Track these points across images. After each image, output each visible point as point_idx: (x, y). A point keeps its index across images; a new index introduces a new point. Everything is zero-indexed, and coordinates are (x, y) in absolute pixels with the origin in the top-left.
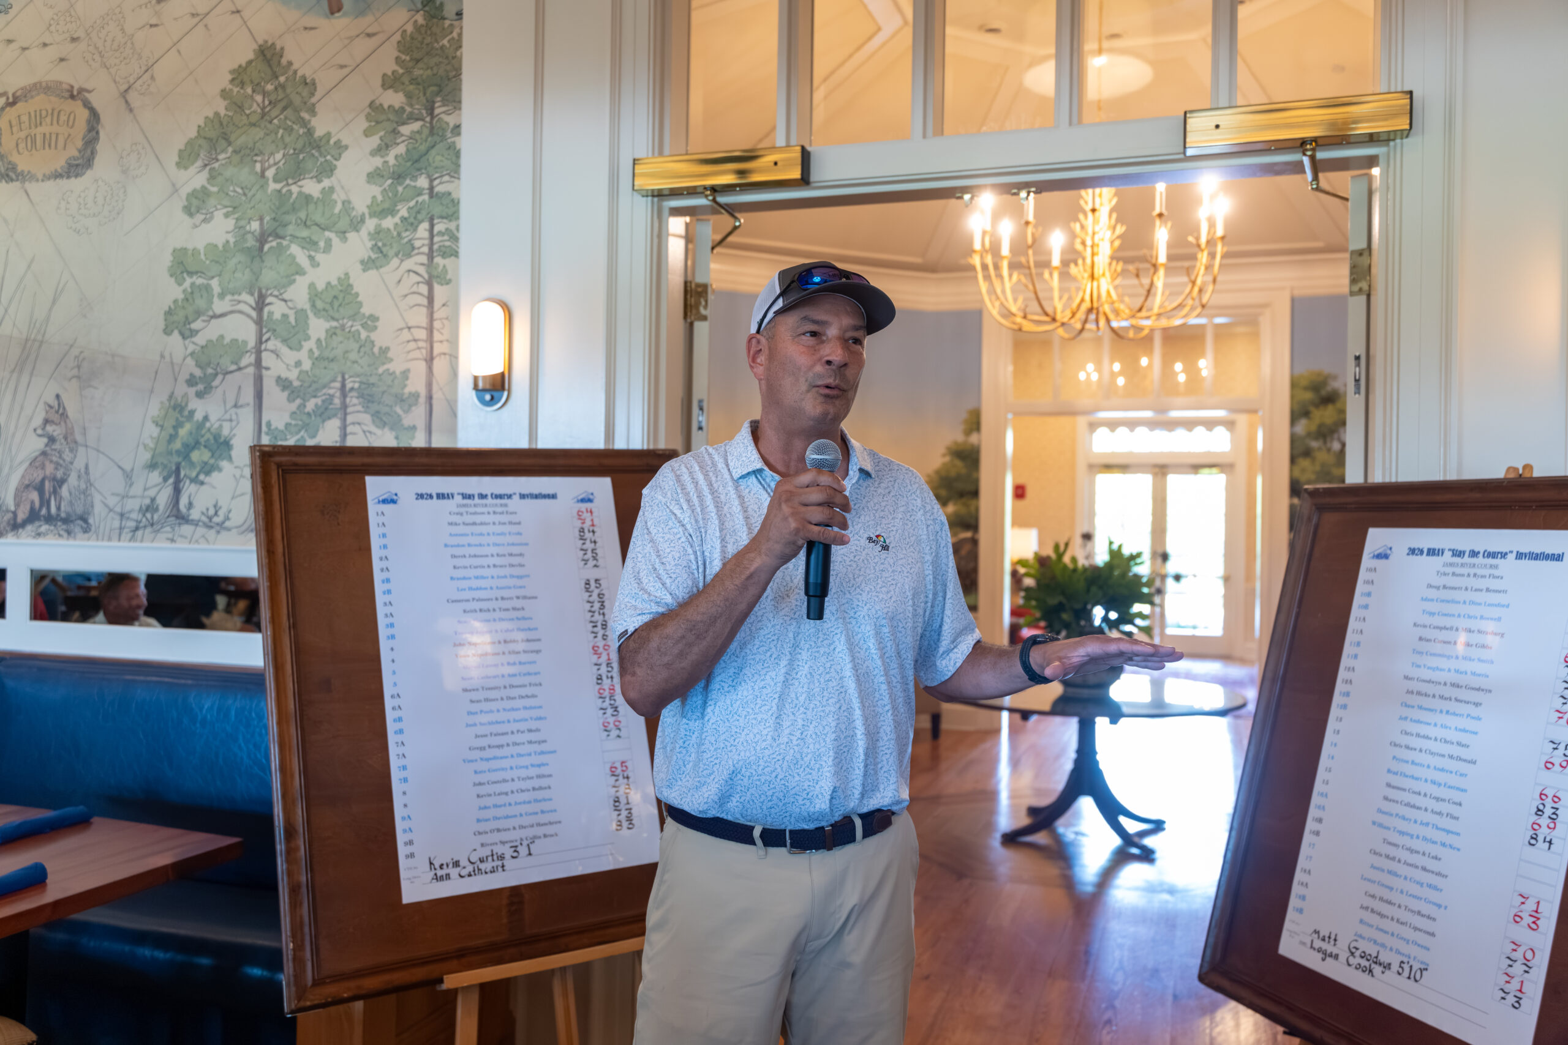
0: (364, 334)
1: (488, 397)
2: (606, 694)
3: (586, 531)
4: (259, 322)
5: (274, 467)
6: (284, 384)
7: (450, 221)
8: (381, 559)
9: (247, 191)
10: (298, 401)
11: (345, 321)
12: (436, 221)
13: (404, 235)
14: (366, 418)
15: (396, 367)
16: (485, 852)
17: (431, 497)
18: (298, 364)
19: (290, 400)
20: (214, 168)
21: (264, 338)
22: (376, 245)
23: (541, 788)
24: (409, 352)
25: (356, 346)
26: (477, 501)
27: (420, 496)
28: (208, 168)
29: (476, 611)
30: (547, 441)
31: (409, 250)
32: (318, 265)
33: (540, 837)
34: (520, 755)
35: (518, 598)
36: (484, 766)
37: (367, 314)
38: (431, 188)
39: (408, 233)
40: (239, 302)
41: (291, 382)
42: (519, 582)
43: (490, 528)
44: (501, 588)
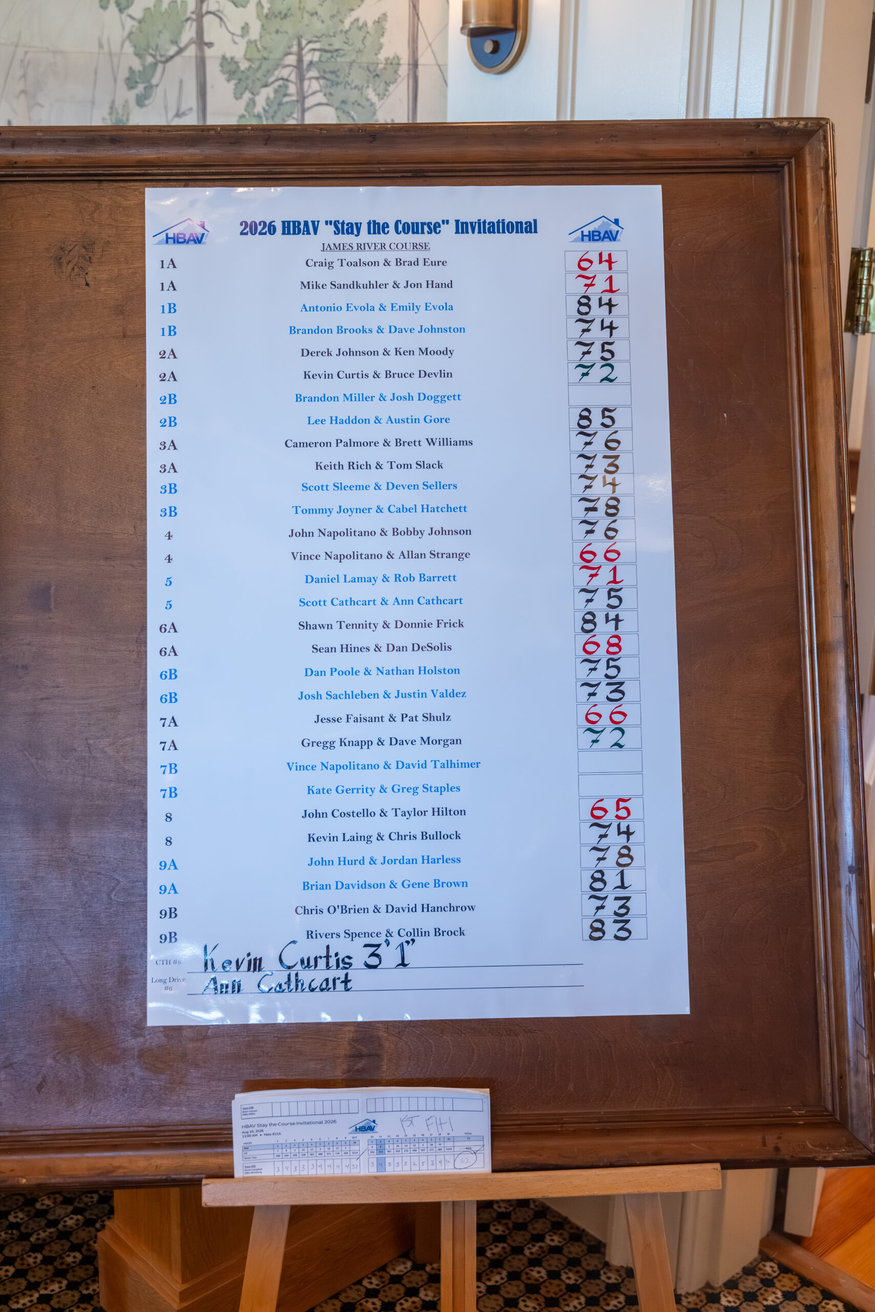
1: (488, 46)
2: (601, 653)
3: (594, 303)
6: (229, 67)
8: (163, 355)
10: (247, 95)
15: (369, 13)
16: (316, 948)
17: (272, 229)
18: (245, 30)
23: (439, 836)
26: (364, 237)
27: (250, 228)
29: (341, 466)
33: (427, 934)
34: (401, 765)
35: (431, 442)
36: (328, 779)
41: (237, 64)
42: (437, 410)
43: (387, 296)
44: (398, 421)
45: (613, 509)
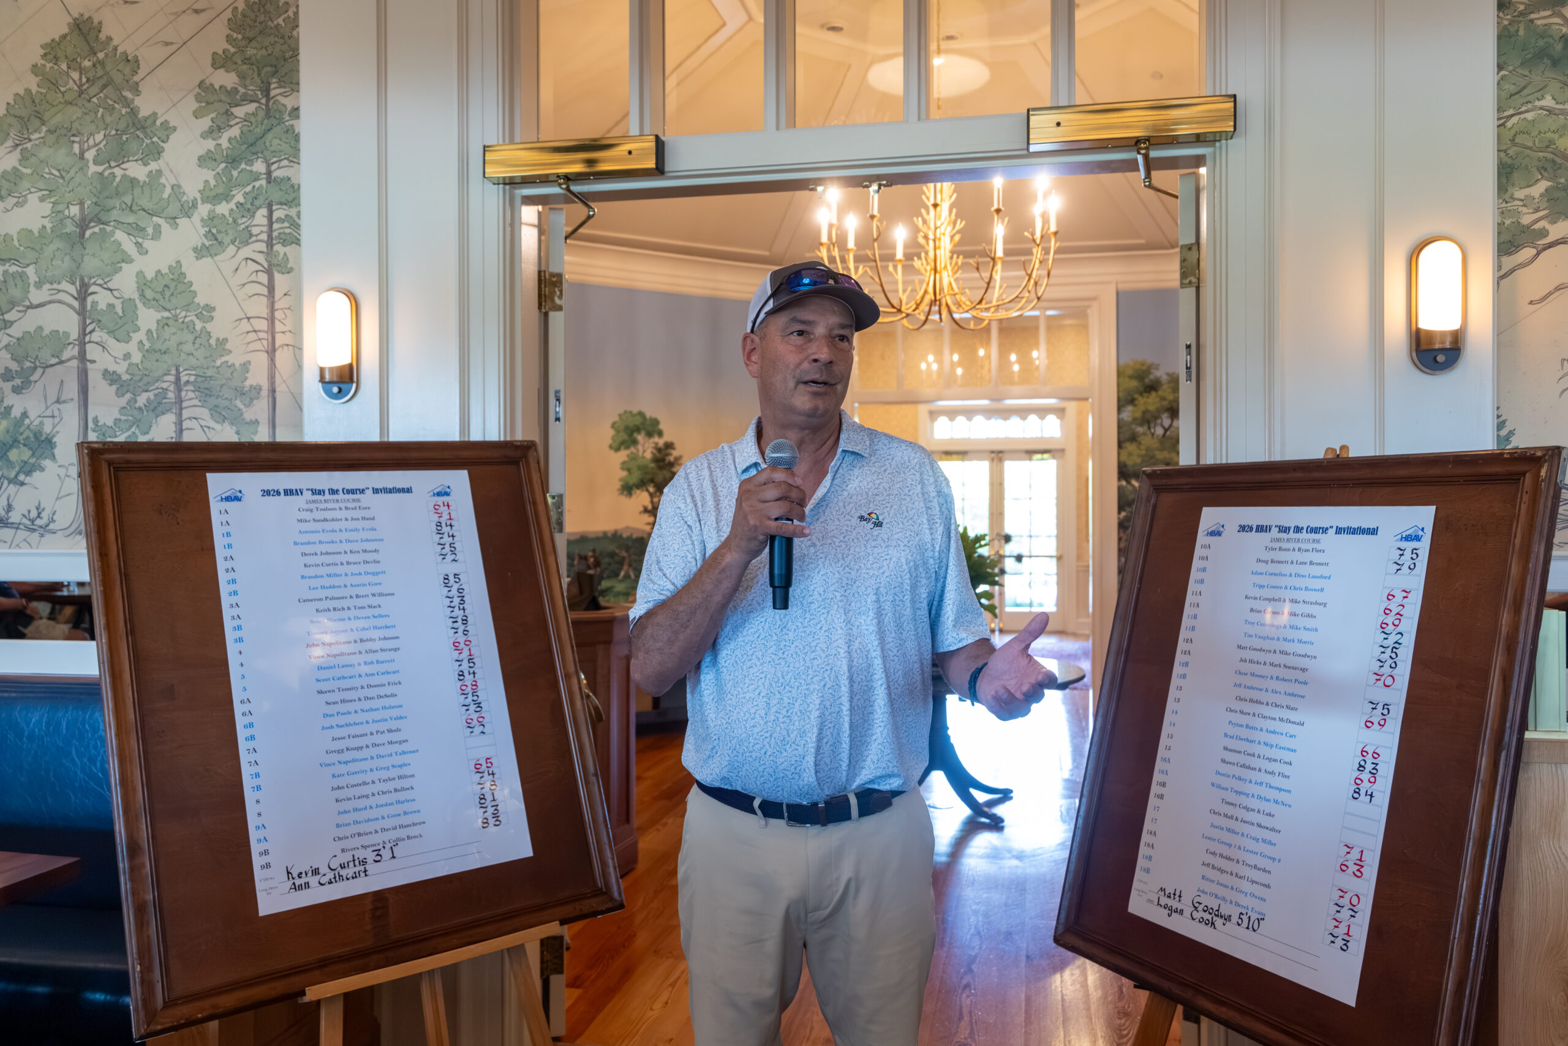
0: (199, 325)
1: (335, 390)
2: (469, 690)
3: (443, 525)
4: (82, 312)
5: (104, 466)
6: (111, 377)
7: (290, 207)
8: (226, 559)
9: (64, 174)
10: (128, 396)
11: (178, 311)
12: (274, 208)
13: (240, 221)
14: (204, 413)
15: (236, 359)
16: (346, 858)
17: (278, 493)
18: (127, 356)
19: (119, 394)
20: (27, 148)
21: (88, 330)
22: (210, 231)
23: (403, 789)
24: (249, 343)
25: (191, 337)
26: (327, 496)
27: (267, 493)
28: (20, 148)
29: (329, 610)
30: (398, 433)
31: (247, 237)
32: (147, 252)
33: (403, 839)
34: (379, 756)
35: (374, 595)
36: (343, 769)
37: (202, 304)
38: (269, 173)
39: (244, 220)
40: (59, 291)
41: (119, 376)
42: (375, 579)
43: (343, 525)
44: (355, 586)
45: (465, 621)
